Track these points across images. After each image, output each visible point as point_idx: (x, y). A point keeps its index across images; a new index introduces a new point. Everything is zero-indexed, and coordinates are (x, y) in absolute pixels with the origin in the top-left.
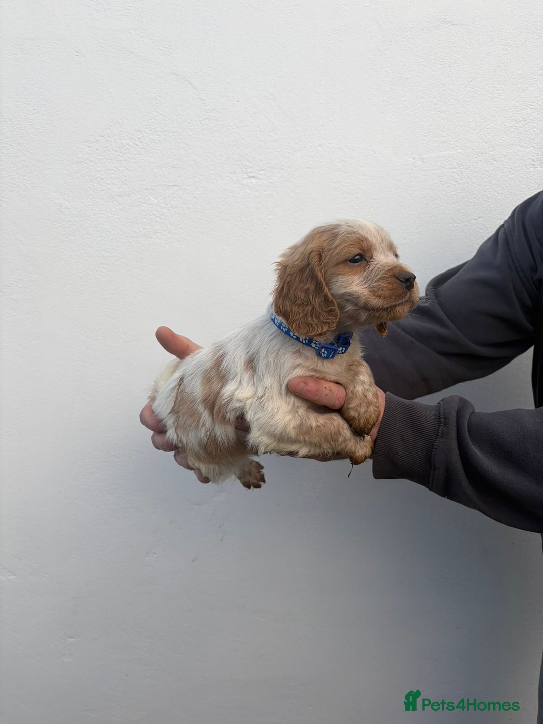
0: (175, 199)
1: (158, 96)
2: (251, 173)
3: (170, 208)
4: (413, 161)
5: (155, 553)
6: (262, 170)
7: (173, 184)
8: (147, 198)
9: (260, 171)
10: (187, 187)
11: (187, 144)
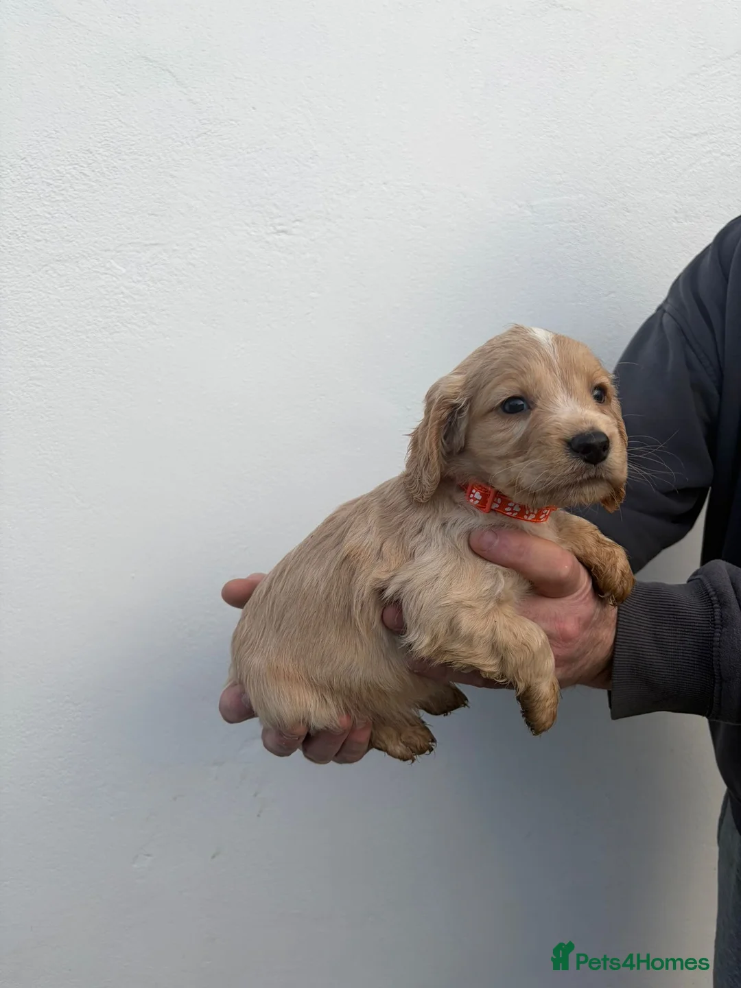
0: (156, 266)
1: (119, 93)
2: (280, 224)
3: (149, 282)
4: (519, 209)
5: (148, 855)
6: (298, 220)
7: (153, 242)
8: (108, 265)
9: (294, 222)
10: (176, 248)
11: (172, 176)
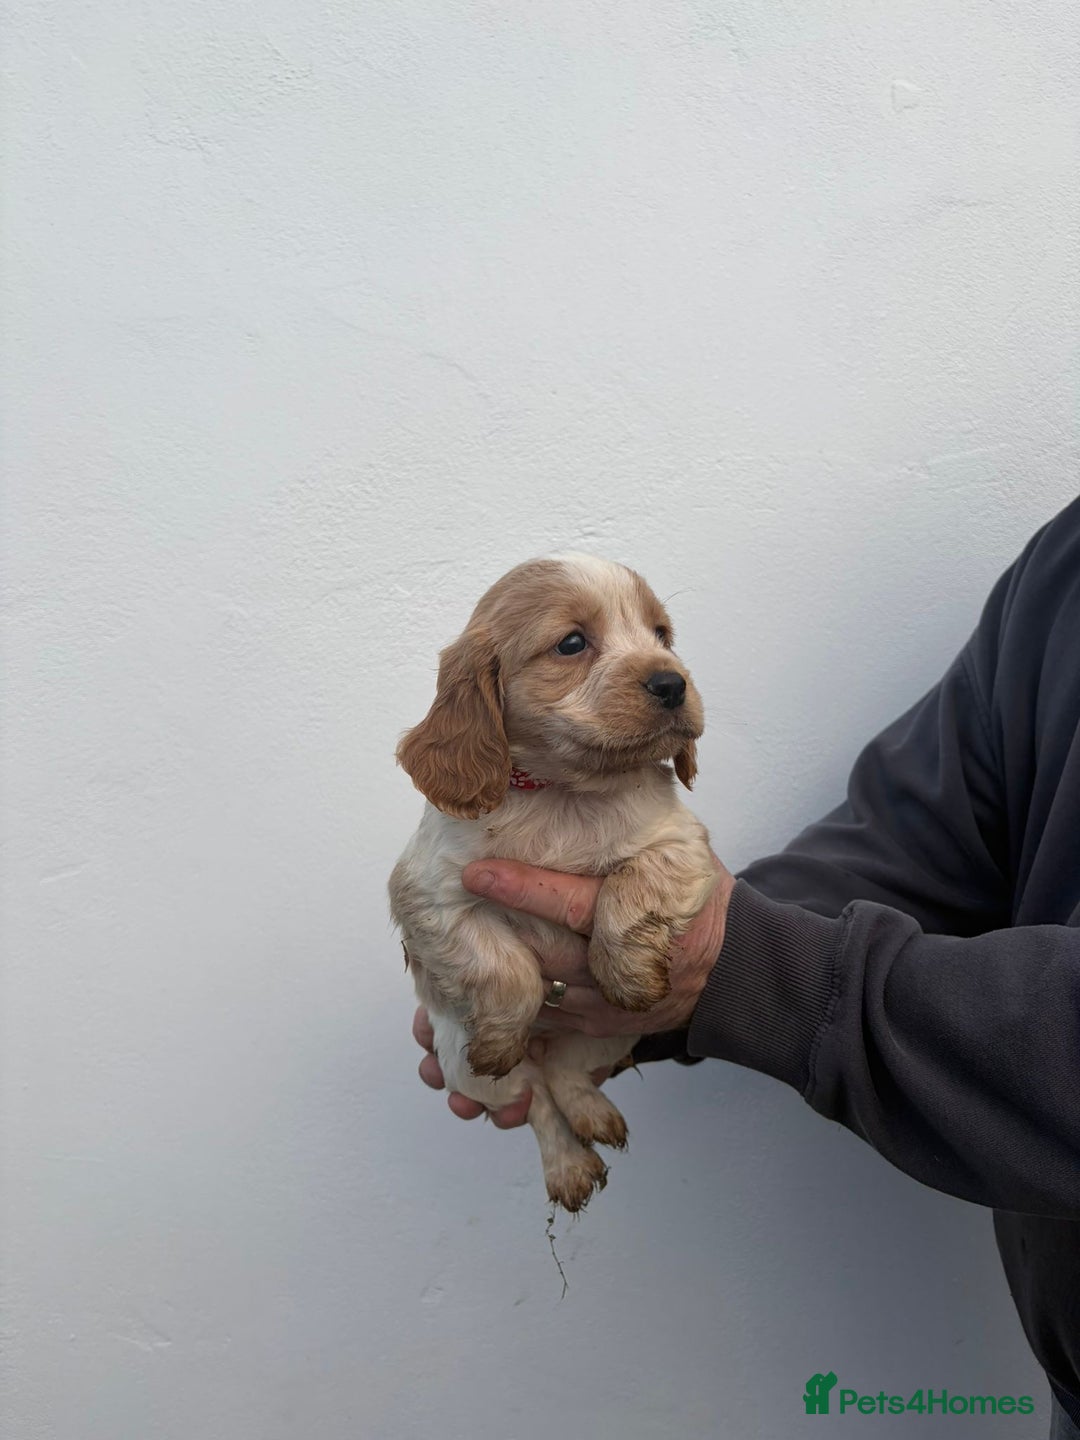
0: (444, 587)
1: (403, 398)
2: (588, 526)
3: (437, 606)
4: (909, 473)
5: (440, 1289)
6: (608, 519)
7: (440, 559)
8: (392, 589)
9: (604, 521)
10: (467, 564)
11: (461, 482)
